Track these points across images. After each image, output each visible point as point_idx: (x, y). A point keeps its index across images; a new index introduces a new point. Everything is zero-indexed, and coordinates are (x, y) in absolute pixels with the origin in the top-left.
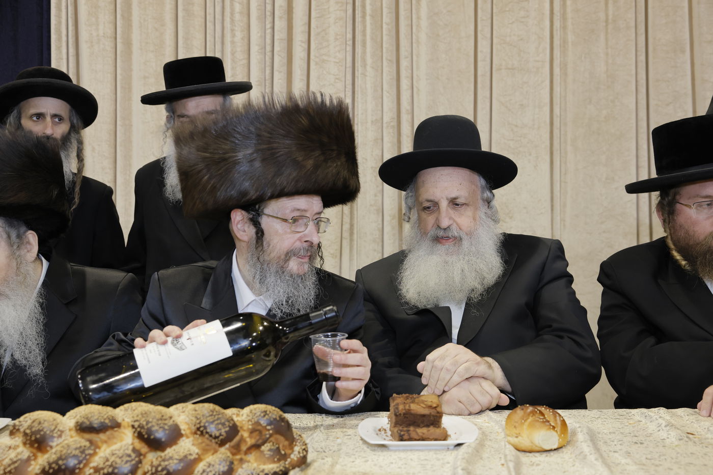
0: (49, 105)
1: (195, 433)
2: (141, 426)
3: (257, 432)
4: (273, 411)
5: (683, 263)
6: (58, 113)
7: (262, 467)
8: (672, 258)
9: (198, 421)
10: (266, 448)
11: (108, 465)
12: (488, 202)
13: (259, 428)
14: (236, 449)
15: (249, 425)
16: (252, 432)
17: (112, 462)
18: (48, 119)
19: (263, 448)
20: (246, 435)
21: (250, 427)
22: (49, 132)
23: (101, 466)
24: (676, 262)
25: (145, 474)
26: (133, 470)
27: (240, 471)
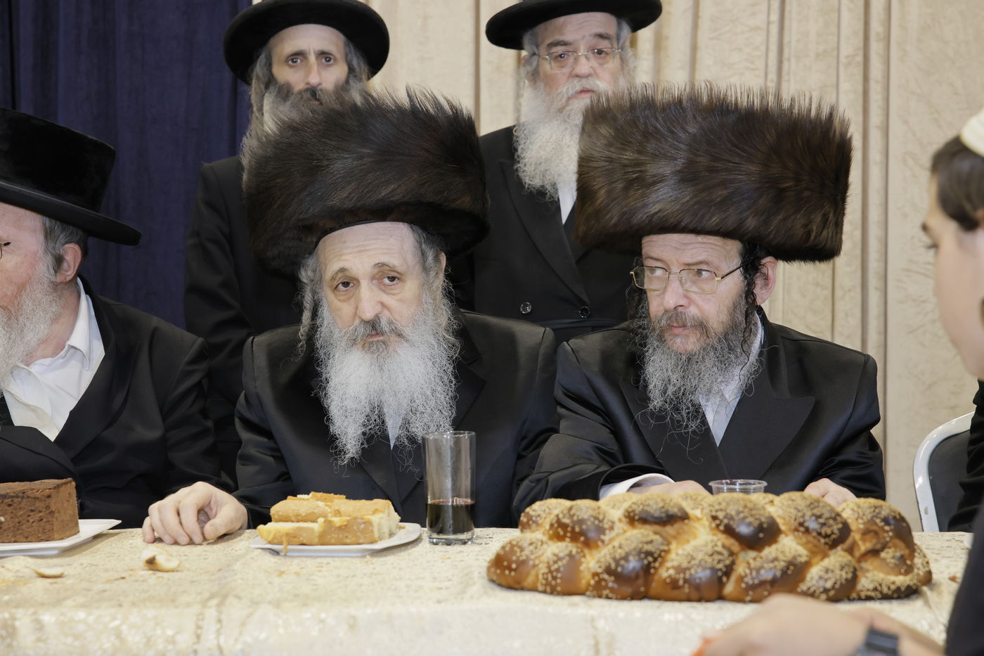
0: (314, 38)
1: (796, 530)
2: (729, 516)
3: (872, 534)
6: (325, 49)
9: (800, 514)
10: (887, 555)
11: (695, 564)
13: (874, 528)
14: (850, 551)
15: (859, 523)
16: (865, 533)
17: (700, 562)
18: (312, 58)
19: (883, 555)
20: (858, 537)
21: (861, 526)
22: (314, 79)
23: (685, 565)
25: (741, 579)
26: (728, 571)
27: (865, 584)
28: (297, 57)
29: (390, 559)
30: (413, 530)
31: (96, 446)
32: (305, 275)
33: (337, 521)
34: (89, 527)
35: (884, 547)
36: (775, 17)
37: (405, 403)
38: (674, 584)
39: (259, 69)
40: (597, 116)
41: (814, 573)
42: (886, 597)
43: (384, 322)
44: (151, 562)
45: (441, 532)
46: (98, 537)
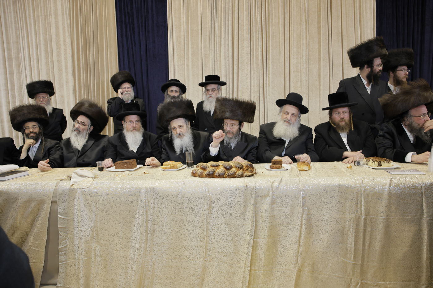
0: (174, 88)
1: (235, 167)
4: (250, 163)
5: (334, 126)
6: (176, 90)
7: (249, 174)
8: (331, 125)
10: (249, 170)
12: (299, 117)
14: (243, 170)
16: (246, 167)
17: (221, 172)
18: (174, 91)
20: (245, 168)
22: (174, 95)
23: (218, 173)
24: (333, 126)
25: (226, 175)
26: (224, 174)
27: (245, 175)
28: (172, 91)
29: (180, 171)
30: (185, 166)
31: (142, 153)
32: (169, 128)
33: (172, 165)
34: (139, 166)
35: (249, 169)
36: (250, 80)
37: (186, 145)
38: (216, 176)
39: (166, 92)
40: (218, 100)
41: (237, 173)
42: (248, 177)
43: (181, 134)
44: (145, 172)
45: (188, 166)
46: (140, 168)
